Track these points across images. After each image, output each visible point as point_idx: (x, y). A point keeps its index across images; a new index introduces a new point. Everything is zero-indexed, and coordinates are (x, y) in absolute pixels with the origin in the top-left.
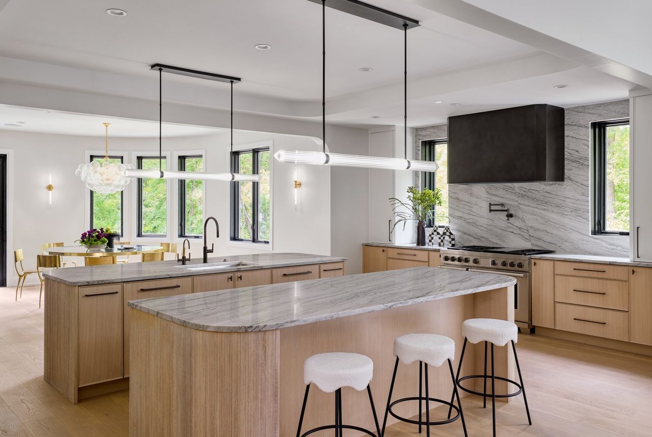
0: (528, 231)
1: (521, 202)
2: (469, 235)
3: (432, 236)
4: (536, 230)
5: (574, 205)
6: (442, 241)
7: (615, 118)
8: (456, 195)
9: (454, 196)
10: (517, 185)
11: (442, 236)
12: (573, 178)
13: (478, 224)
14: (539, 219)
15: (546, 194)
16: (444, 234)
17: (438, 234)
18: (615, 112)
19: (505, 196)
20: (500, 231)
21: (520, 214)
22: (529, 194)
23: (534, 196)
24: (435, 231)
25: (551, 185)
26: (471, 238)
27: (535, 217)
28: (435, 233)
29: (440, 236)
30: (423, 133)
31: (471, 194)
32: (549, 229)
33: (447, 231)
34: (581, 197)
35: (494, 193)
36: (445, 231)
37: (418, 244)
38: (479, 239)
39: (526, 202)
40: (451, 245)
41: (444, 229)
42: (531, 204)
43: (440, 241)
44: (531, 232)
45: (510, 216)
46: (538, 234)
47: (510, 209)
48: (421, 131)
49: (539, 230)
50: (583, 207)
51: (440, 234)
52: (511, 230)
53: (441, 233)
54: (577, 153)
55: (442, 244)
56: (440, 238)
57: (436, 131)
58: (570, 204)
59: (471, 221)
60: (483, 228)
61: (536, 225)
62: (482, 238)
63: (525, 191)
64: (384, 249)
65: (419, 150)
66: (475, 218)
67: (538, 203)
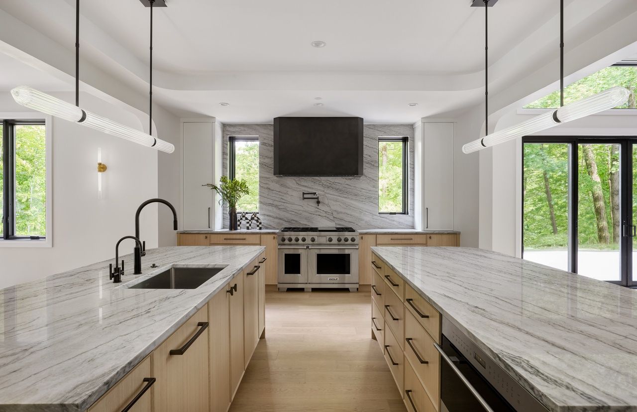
0: (332, 213)
1: (327, 192)
2: (280, 219)
3: (241, 221)
4: (338, 213)
5: (368, 194)
6: (250, 225)
7: (394, 135)
8: (267, 185)
9: (266, 186)
10: (323, 179)
11: (250, 221)
12: (367, 175)
13: (288, 209)
14: (341, 204)
15: (347, 186)
16: (252, 219)
17: (246, 219)
18: (394, 131)
19: (313, 187)
20: (309, 215)
21: (326, 201)
22: (334, 186)
23: (337, 187)
24: (244, 216)
25: (351, 179)
26: (281, 221)
27: (339, 203)
28: (244, 219)
29: (248, 221)
30: (232, 129)
31: (282, 185)
32: (349, 212)
33: (255, 216)
34: (372, 189)
35: (304, 184)
36: (253, 216)
37: (231, 229)
38: (289, 222)
39: (331, 192)
40: (258, 228)
41: (252, 214)
42: (335, 194)
43: (248, 225)
44: (335, 215)
45: (318, 202)
46: (340, 216)
47: (319, 198)
48: (229, 127)
49: (341, 213)
50: (373, 195)
51: (248, 219)
52: (318, 214)
53: (250, 218)
54: (369, 158)
55: (250, 227)
56: (248, 223)
57: (246, 129)
58: (365, 193)
59: (282, 207)
60: (293, 213)
61: (339, 210)
62: (293, 221)
63: (330, 184)
64: (206, 235)
65: (227, 144)
66: (285, 204)
67: (340, 192)
